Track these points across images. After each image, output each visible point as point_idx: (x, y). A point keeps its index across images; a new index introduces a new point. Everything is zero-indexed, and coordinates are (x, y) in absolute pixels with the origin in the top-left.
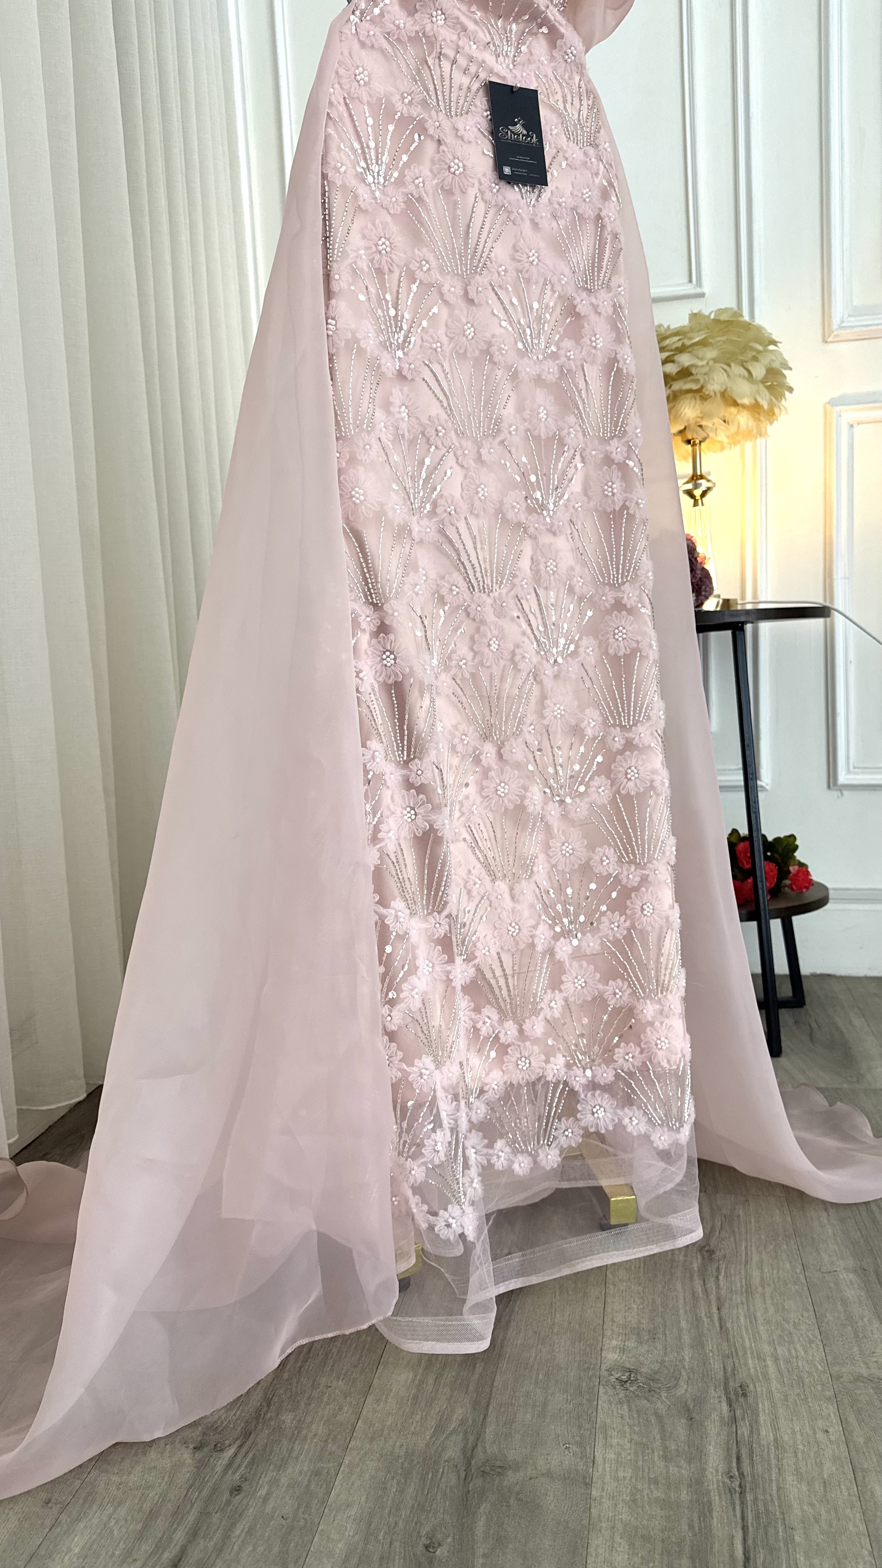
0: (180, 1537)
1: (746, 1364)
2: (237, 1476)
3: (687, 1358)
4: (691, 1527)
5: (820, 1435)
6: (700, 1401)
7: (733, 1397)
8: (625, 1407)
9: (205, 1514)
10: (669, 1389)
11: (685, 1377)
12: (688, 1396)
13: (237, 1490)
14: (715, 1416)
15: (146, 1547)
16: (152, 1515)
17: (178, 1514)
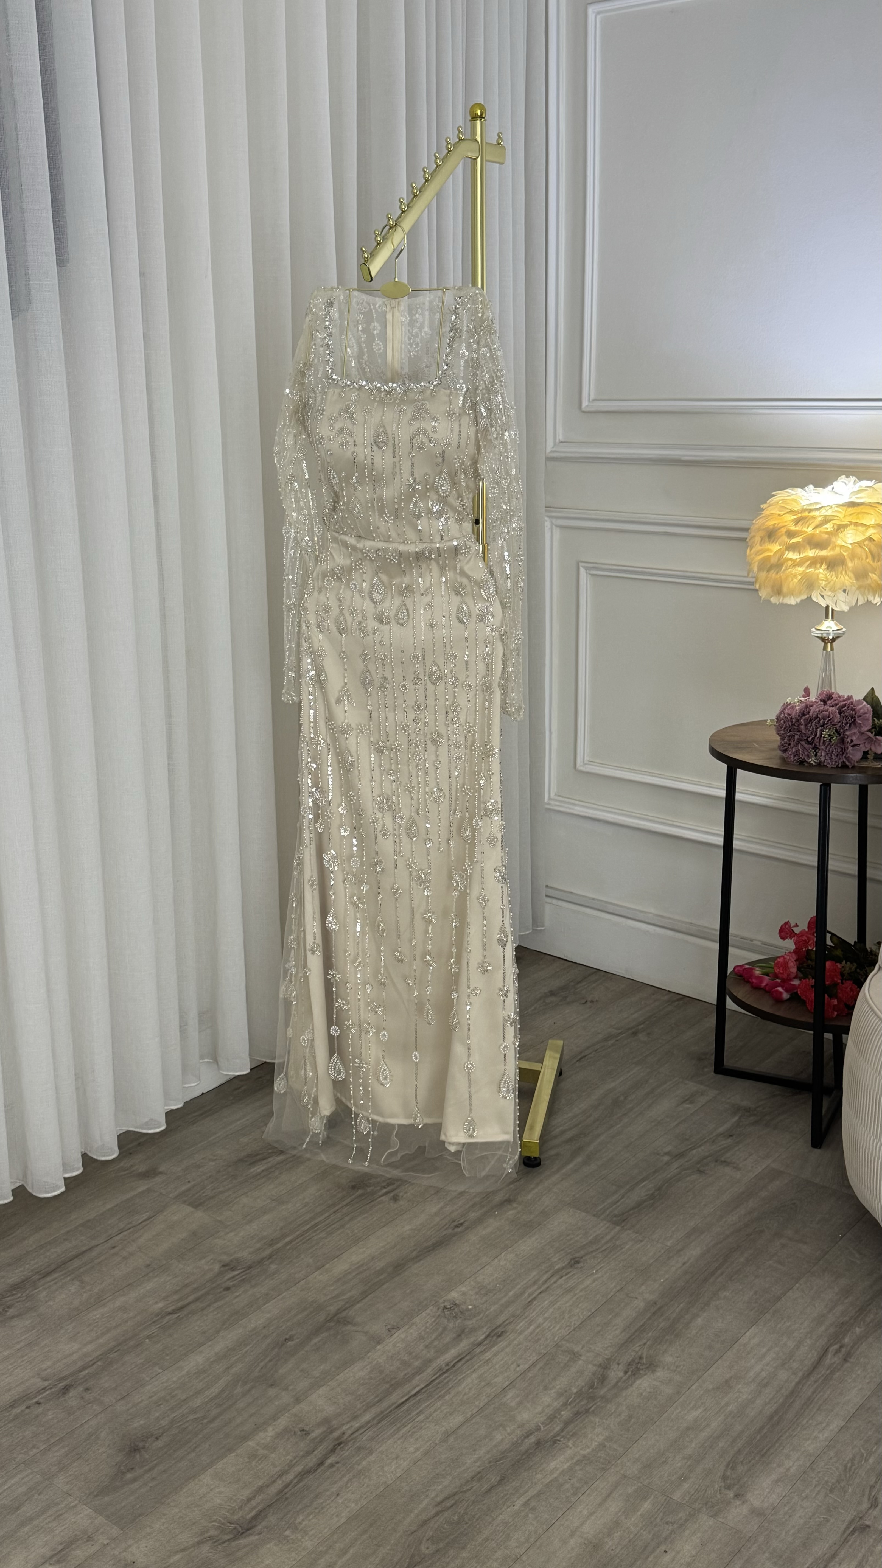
0: (191, 1298)
1: (519, 1323)
2: (232, 1283)
3: (492, 1309)
4: (405, 1375)
5: (514, 1366)
6: (473, 1330)
7: (492, 1335)
8: (433, 1320)
9: (207, 1293)
10: (465, 1319)
11: (479, 1318)
12: (470, 1326)
13: (228, 1289)
14: (472, 1339)
15: (176, 1297)
16: (187, 1286)
17: (196, 1290)
